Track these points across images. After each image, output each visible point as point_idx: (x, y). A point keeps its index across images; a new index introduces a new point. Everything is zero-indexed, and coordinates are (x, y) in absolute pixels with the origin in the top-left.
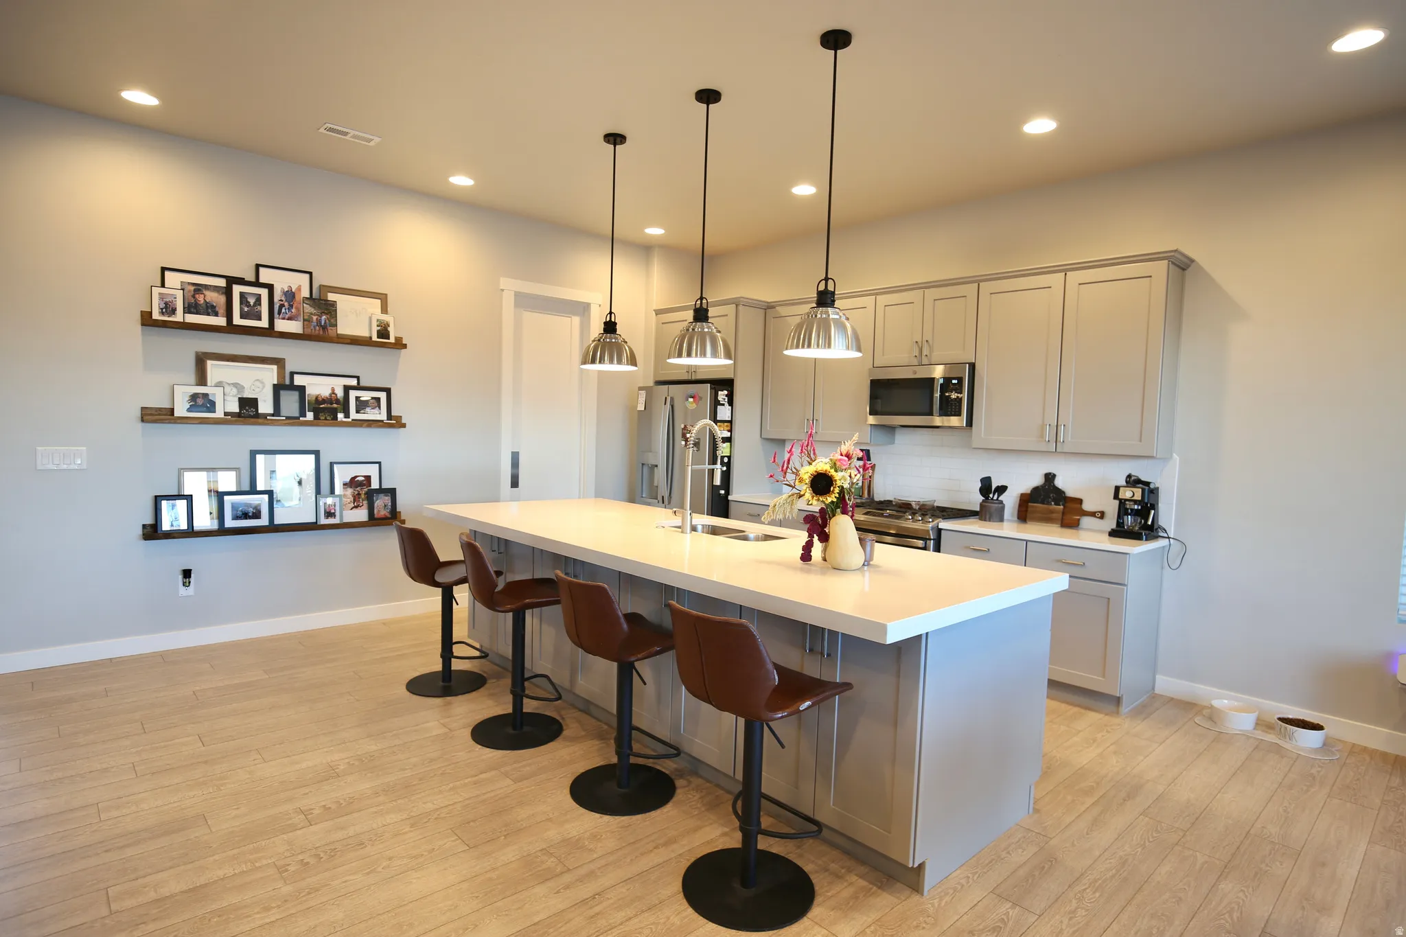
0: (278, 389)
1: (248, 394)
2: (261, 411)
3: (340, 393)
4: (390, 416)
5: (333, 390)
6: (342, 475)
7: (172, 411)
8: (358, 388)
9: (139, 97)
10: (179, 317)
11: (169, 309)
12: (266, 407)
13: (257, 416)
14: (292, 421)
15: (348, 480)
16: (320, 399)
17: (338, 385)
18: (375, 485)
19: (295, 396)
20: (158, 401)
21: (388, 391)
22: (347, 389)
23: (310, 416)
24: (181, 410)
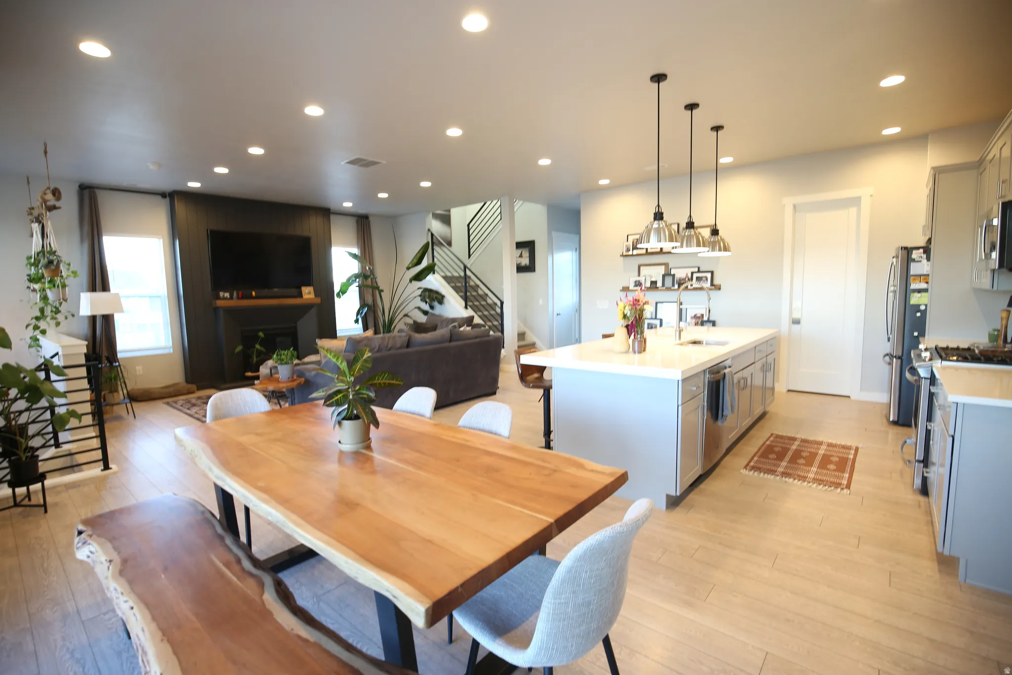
0: (664, 276)
1: (653, 279)
2: (658, 286)
3: (690, 276)
4: (712, 284)
5: (687, 274)
6: (691, 313)
7: (629, 288)
8: (699, 271)
9: (604, 182)
10: (630, 253)
11: (628, 250)
12: (659, 284)
13: (657, 288)
14: (669, 289)
15: (693, 315)
16: (681, 279)
17: (689, 272)
18: (705, 318)
19: (671, 278)
20: (626, 285)
21: (712, 273)
22: (692, 273)
23: (676, 286)
24: (632, 287)
